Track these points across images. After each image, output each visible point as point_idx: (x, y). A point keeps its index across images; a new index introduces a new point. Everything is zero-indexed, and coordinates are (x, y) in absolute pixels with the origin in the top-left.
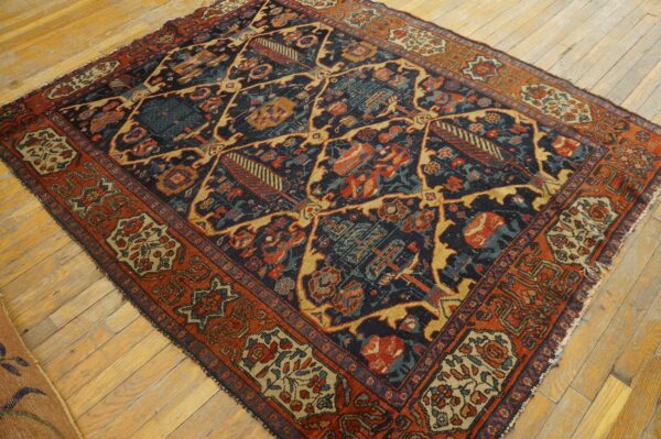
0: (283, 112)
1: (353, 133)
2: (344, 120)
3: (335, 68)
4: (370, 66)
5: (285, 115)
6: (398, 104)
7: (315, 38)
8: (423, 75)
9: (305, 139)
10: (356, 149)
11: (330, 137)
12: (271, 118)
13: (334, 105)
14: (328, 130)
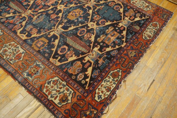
0: (71, 15)
1: (50, 8)
2: (52, 12)
3: (52, 34)
4: (38, 35)
5: (71, 14)
6: (32, 18)
7: (59, 52)
8: (19, 31)
9: (64, 6)
10: (50, 4)
11: (57, 7)
12: (75, 12)
13: (55, 17)
14: (57, 9)
